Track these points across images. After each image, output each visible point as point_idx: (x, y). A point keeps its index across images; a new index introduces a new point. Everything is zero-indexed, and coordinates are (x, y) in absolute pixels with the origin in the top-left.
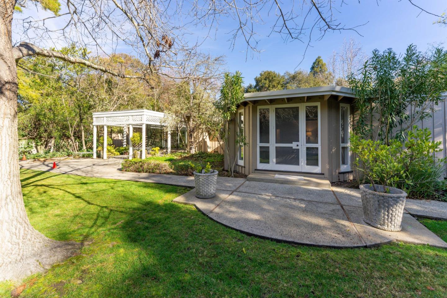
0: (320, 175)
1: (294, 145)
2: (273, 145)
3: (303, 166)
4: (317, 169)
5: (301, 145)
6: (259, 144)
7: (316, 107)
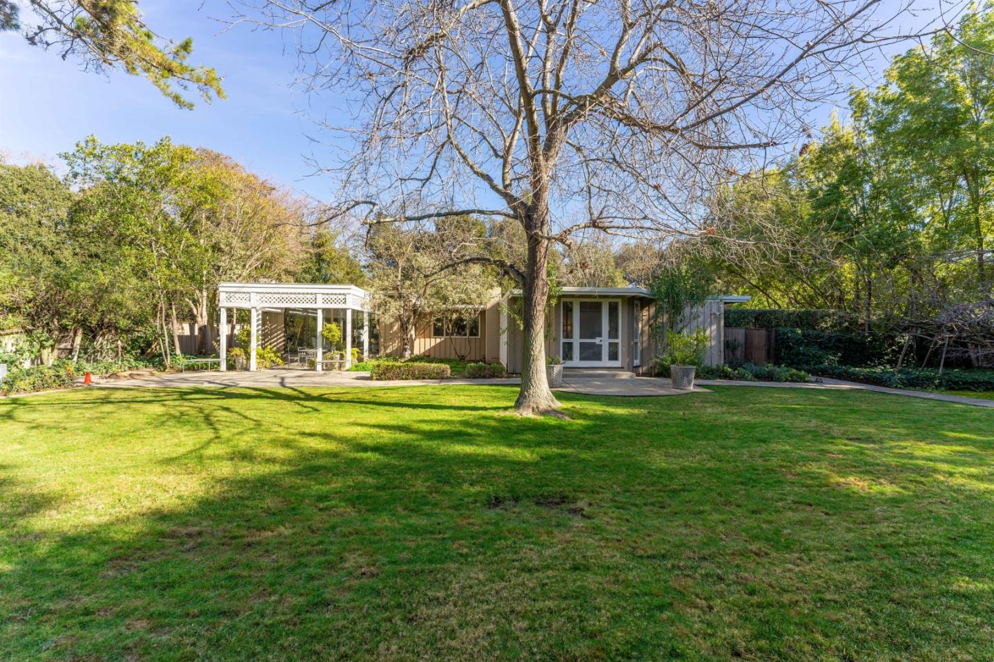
0: (621, 368)
1: (597, 341)
2: (576, 340)
3: (606, 362)
4: (618, 364)
5: (604, 341)
6: (562, 340)
7: (617, 303)
